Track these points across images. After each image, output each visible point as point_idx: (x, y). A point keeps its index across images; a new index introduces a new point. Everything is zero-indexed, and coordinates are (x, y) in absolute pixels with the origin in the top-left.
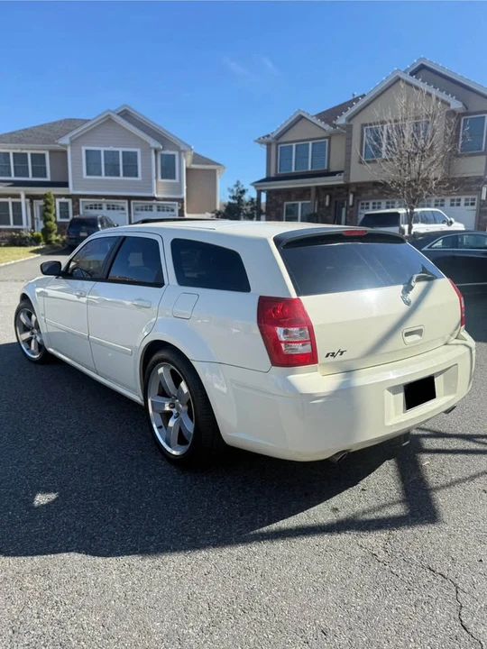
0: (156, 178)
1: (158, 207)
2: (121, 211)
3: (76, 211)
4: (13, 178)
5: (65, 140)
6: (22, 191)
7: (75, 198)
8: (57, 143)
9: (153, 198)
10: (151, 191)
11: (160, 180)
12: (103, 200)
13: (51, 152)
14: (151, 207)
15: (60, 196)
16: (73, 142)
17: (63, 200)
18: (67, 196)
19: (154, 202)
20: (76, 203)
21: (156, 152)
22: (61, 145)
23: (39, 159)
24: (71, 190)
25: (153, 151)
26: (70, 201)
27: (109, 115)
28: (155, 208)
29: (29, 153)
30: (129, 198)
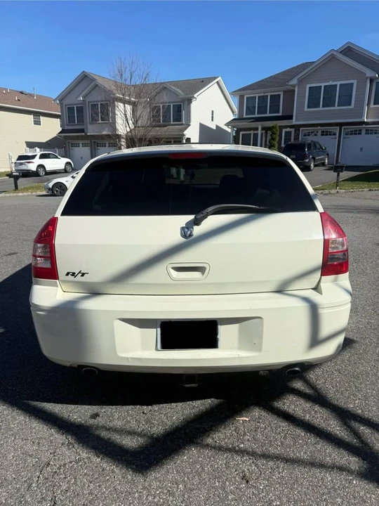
0: (368, 105)
1: (366, 130)
2: (332, 136)
3: (296, 138)
4: (256, 116)
5: (294, 82)
6: (260, 125)
7: (297, 127)
8: (288, 85)
9: (364, 123)
10: (362, 116)
11: (372, 106)
12: (319, 128)
13: (284, 92)
14: (361, 130)
15: (286, 127)
16: (300, 81)
17: (288, 130)
18: (291, 127)
19: (364, 126)
20: (297, 132)
21: (372, 80)
22: (291, 86)
23: (275, 99)
24: (294, 122)
25: (368, 81)
26: (293, 130)
27: (332, 54)
28: (363, 132)
29: (269, 95)
30: (341, 125)
